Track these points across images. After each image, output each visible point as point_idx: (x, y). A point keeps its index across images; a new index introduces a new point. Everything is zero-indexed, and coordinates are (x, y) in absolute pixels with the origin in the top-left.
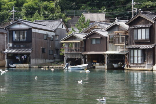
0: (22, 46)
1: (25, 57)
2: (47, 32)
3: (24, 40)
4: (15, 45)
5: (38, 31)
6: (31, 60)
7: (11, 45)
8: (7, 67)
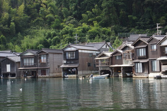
0: (72, 62)
1: (74, 70)
3: (74, 58)
4: (68, 61)
5: (83, 51)
6: (78, 72)
7: (65, 62)
8: (63, 77)
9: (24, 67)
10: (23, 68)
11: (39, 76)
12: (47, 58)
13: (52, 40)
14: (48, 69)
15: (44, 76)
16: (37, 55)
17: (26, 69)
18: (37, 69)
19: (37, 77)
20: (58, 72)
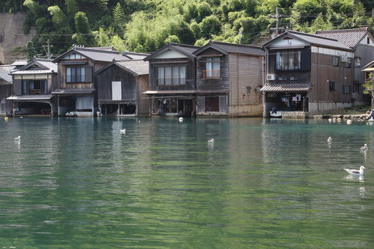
0: (292, 79)
1: (298, 98)
2: (339, 52)
3: (296, 68)
4: (280, 76)
5: (321, 51)
6: (309, 104)
7: (273, 77)
8: (266, 117)
9: (159, 89)
10: (155, 90)
11: (200, 113)
12: (221, 67)
13: (201, 25)
14: (224, 94)
15: (212, 113)
16: (195, 59)
17: (165, 95)
18: (194, 95)
19: (195, 116)
20: (248, 105)
